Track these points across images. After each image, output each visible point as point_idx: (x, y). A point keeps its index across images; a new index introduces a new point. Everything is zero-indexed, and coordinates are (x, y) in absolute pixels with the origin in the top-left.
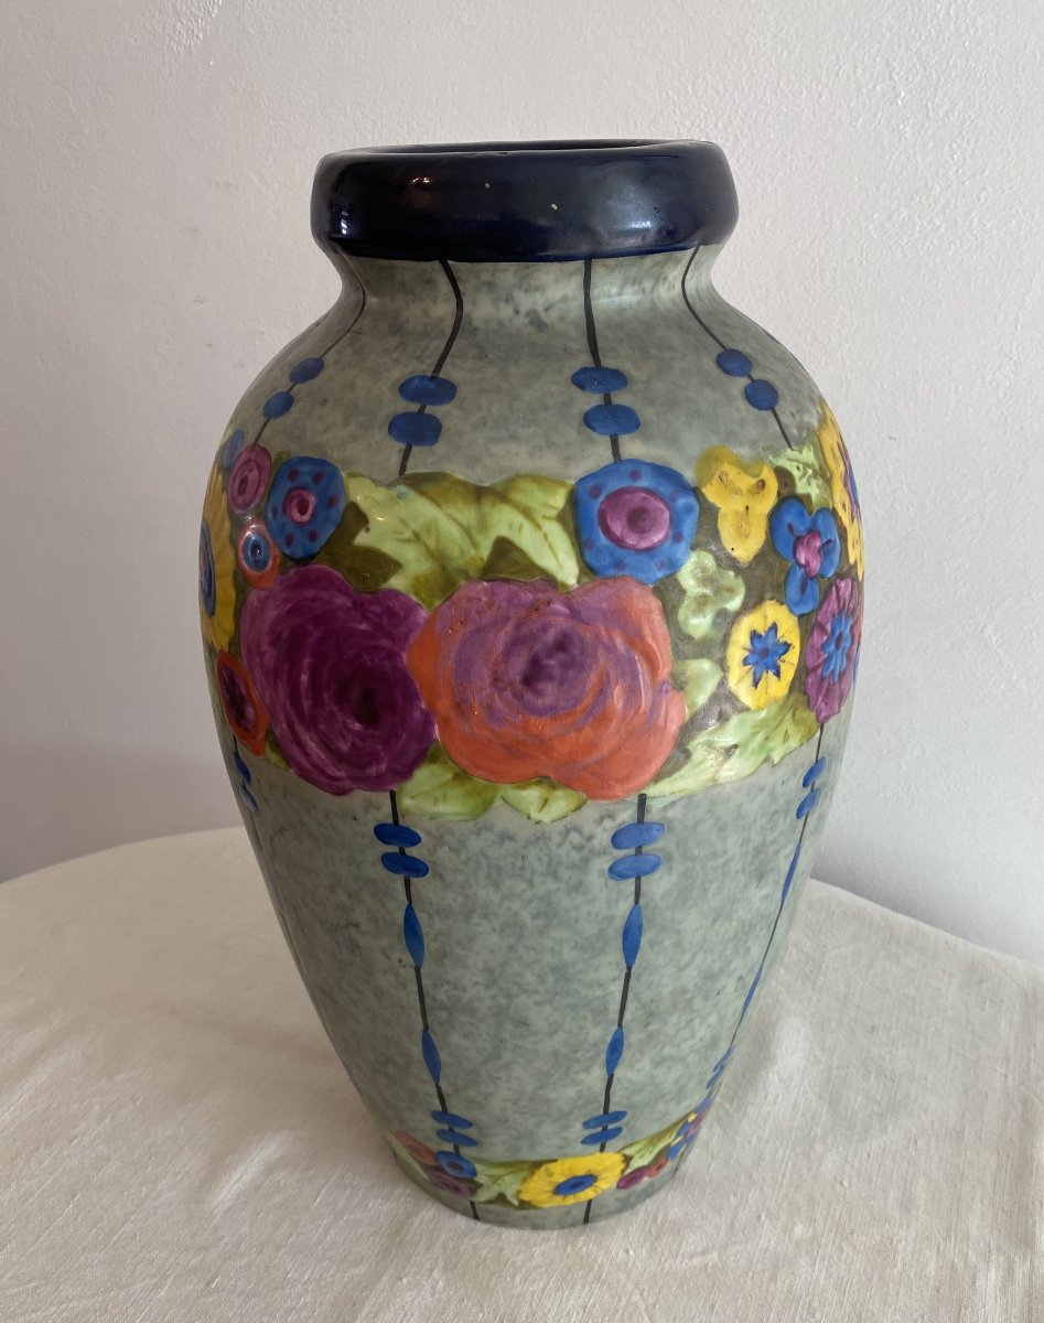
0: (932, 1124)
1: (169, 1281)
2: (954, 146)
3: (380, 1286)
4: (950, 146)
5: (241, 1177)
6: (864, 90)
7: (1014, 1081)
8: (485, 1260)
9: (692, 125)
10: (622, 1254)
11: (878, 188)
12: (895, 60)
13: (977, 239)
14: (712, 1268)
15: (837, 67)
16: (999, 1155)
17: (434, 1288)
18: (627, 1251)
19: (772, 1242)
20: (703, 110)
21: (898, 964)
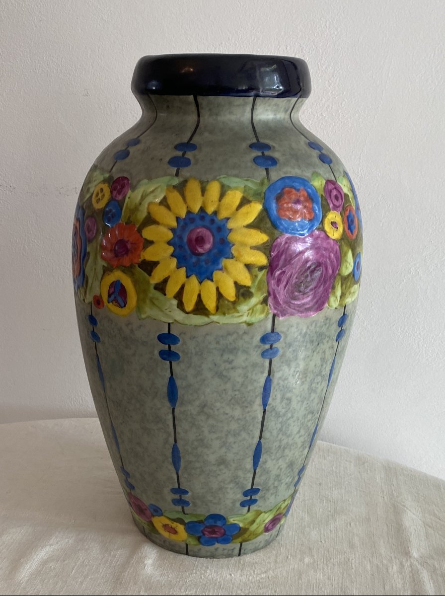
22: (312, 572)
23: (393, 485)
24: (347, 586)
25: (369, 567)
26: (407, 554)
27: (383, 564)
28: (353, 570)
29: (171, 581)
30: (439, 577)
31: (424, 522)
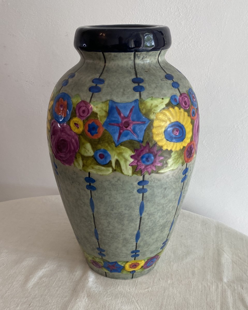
0: (198, 256)
1: (20, 305)
2: (194, 27)
3: (72, 301)
4: (193, 27)
5: (34, 280)
6: (172, 14)
7: (215, 245)
8: (97, 293)
9: (132, 21)
10: (129, 290)
11: (176, 37)
12: (179, 7)
13: (199, 49)
14: (150, 291)
15: (166, 8)
16: (213, 262)
17: (85, 301)
18: (130, 289)
19: (163, 285)
20: (134, 18)
21: (186, 221)
22: (171, 289)
23: (219, 238)
24: (188, 298)
25: (200, 287)
26: (221, 280)
27: (208, 285)
28: (192, 288)
29: (100, 291)
30: (236, 294)
31: (232, 261)
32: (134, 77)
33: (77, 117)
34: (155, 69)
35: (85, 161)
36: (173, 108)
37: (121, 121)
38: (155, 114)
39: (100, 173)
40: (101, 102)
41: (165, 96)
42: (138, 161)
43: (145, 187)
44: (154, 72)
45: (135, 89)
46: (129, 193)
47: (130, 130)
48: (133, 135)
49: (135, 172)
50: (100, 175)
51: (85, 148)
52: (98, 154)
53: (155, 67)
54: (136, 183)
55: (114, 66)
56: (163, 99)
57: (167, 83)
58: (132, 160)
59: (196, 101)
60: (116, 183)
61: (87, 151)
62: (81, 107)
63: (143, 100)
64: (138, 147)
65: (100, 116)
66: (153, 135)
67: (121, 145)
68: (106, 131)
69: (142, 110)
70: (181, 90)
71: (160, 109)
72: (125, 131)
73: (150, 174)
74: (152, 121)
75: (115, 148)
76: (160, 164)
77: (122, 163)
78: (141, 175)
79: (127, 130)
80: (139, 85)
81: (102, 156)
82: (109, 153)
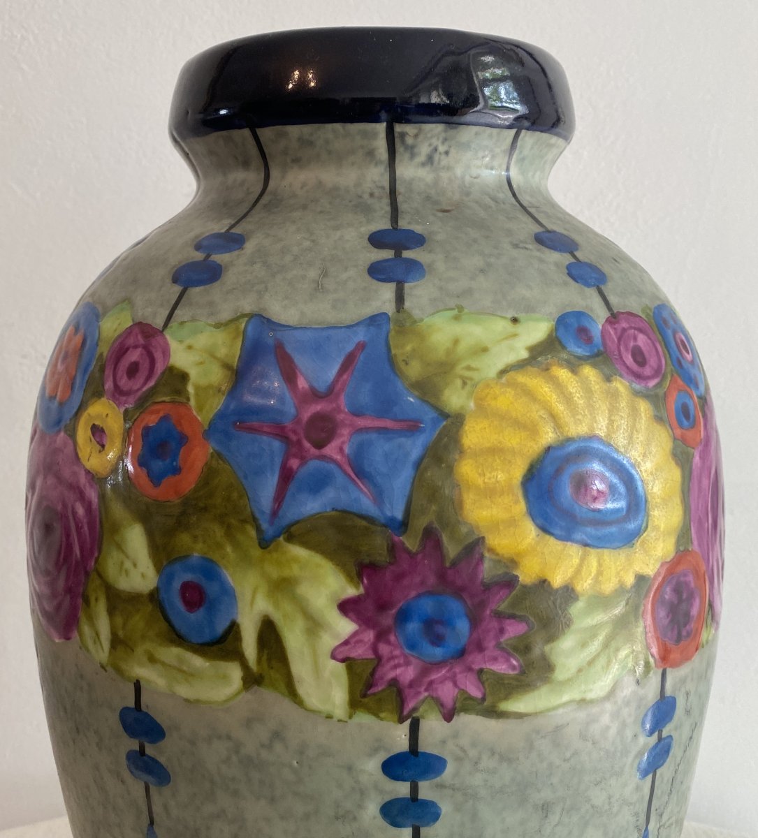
32: (383, 224)
33: (104, 400)
34: (490, 207)
35: (119, 620)
36: (573, 368)
37: (293, 411)
38: (475, 386)
39: (184, 691)
40: (210, 325)
41: (530, 309)
42: (381, 636)
43: (426, 791)
44: (482, 214)
45: (377, 272)
46: (337, 818)
47: (338, 457)
48: (351, 487)
49: (366, 700)
50: (187, 700)
51: (119, 547)
52: (177, 585)
53: (489, 200)
54: (372, 766)
55: (302, 188)
56: (515, 320)
57: (541, 261)
58: (345, 627)
59: (695, 362)
60: (264, 754)
61: (128, 564)
62: (127, 349)
63: (410, 316)
64: (382, 556)
65: (197, 388)
66: (460, 494)
67: (290, 538)
68: (221, 462)
69: (402, 365)
70: (613, 299)
71: (500, 365)
72: (313, 464)
73: (448, 717)
74: (452, 423)
75: (256, 552)
76: (508, 661)
77: (294, 639)
78: (401, 721)
79: (323, 458)
80: (398, 255)
81: (194, 596)
82: (230, 579)
